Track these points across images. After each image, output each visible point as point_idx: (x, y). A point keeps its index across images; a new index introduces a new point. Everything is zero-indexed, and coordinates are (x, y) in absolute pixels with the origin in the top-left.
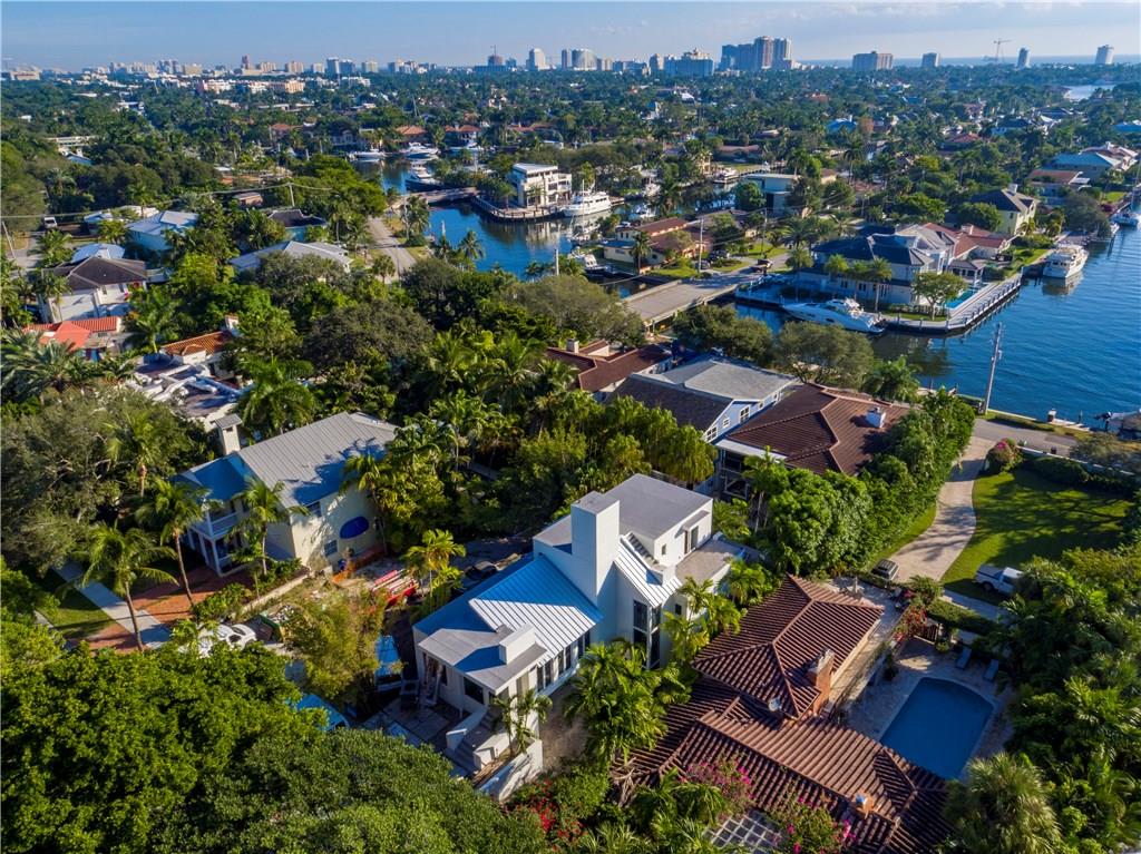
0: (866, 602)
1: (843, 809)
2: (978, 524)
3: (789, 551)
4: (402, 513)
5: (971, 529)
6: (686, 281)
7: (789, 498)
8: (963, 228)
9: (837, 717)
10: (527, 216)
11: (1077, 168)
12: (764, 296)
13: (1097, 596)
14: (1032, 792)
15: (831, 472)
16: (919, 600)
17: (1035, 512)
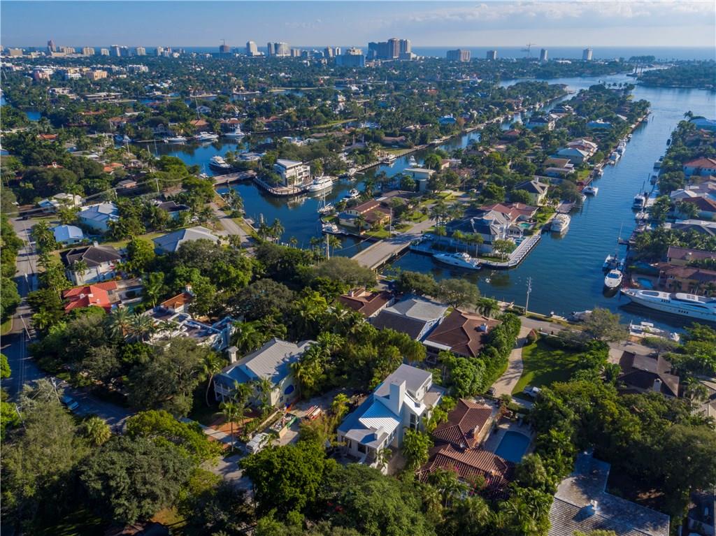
0: (486, 406)
1: (487, 475)
2: (524, 368)
3: (460, 391)
4: (311, 383)
5: (522, 370)
6: (385, 239)
7: (458, 370)
8: (514, 205)
9: (480, 447)
10: (290, 193)
11: (567, 157)
12: (424, 249)
13: (559, 401)
14: (539, 463)
15: (471, 358)
16: (504, 404)
17: (545, 361)
